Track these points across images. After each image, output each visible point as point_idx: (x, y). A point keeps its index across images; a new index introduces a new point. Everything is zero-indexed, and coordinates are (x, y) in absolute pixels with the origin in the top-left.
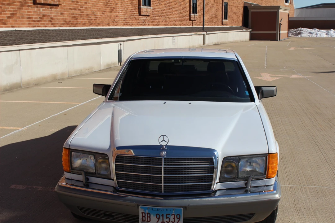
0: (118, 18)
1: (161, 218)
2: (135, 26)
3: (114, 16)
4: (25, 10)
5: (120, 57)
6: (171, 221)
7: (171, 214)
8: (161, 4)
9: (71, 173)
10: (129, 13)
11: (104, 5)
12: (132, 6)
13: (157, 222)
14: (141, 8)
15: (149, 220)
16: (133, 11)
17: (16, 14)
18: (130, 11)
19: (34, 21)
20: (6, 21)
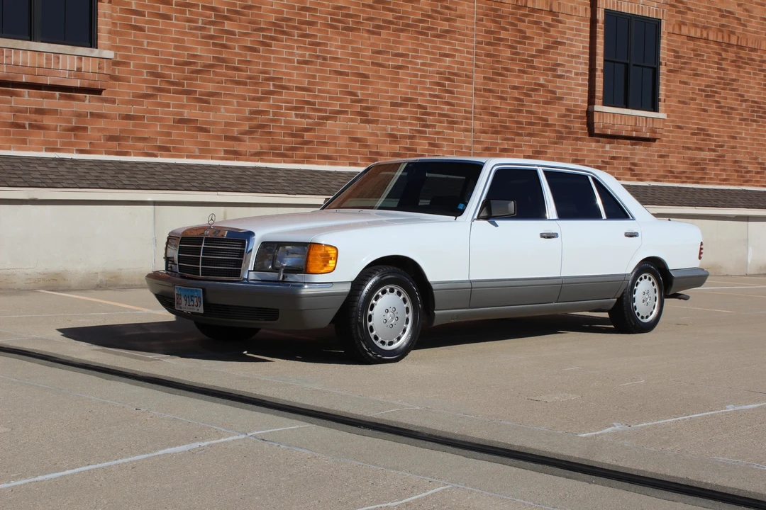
1: (188, 300)
4: (567, 146)
6: (195, 305)
7: (194, 297)
13: (186, 305)
15: (182, 304)
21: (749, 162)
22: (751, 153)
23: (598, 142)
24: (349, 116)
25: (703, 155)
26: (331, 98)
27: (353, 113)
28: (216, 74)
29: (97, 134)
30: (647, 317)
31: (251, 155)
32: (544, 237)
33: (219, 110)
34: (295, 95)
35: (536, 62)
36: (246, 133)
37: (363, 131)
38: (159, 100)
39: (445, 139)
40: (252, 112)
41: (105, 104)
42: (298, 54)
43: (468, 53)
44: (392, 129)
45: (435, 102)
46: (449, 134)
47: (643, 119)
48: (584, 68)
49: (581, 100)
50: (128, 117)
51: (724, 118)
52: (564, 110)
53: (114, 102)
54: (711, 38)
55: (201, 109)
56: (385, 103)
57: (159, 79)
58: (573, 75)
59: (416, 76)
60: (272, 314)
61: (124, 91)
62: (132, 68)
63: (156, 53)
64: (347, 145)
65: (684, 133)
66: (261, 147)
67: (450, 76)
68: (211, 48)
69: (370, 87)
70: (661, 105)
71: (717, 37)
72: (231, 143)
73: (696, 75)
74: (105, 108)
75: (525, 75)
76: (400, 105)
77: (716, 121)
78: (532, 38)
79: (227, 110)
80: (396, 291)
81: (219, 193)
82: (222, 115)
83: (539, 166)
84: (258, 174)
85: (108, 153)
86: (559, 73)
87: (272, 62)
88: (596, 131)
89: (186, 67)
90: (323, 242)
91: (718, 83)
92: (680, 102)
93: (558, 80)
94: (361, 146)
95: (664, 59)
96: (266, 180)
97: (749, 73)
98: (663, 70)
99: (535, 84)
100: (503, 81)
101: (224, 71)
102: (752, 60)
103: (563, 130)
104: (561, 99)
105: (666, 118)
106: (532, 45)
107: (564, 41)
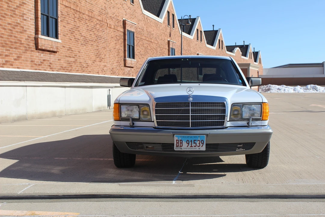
0: (106, 68)
1: (190, 143)
2: (121, 76)
3: (103, 66)
4: (28, 54)
5: (109, 102)
6: (197, 146)
7: (197, 140)
8: (144, 58)
9: (120, 121)
10: (116, 64)
11: (94, 55)
12: (119, 58)
13: (187, 147)
14: (126, 60)
15: (181, 145)
16: (119, 63)
17: (21, 57)
18: (117, 62)
19: (36, 64)
20: (13, 62)
21: (84, 63)
22: (84, 59)
23: (39, 52)
25: (71, 59)
35: (17, 12)
47: (54, 42)
48: (33, 17)
49: (31, 31)
51: (76, 43)
52: (27, 37)
54: (72, 7)
58: (29, 20)
65: (65, 49)
70: (59, 36)
73: (68, 23)
75: (13, 18)
77: (74, 44)
86: (25, 18)
88: (39, 47)
91: (74, 28)
92: (63, 35)
93: (24, 21)
95: (59, 15)
97: (82, 24)
98: (59, 20)
99: (17, 23)
100: (5, 20)
102: (83, 18)
103: (27, 46)
104: (26, 31)
105: (61, 42)
106: (15, 3)
107: (26, 3)
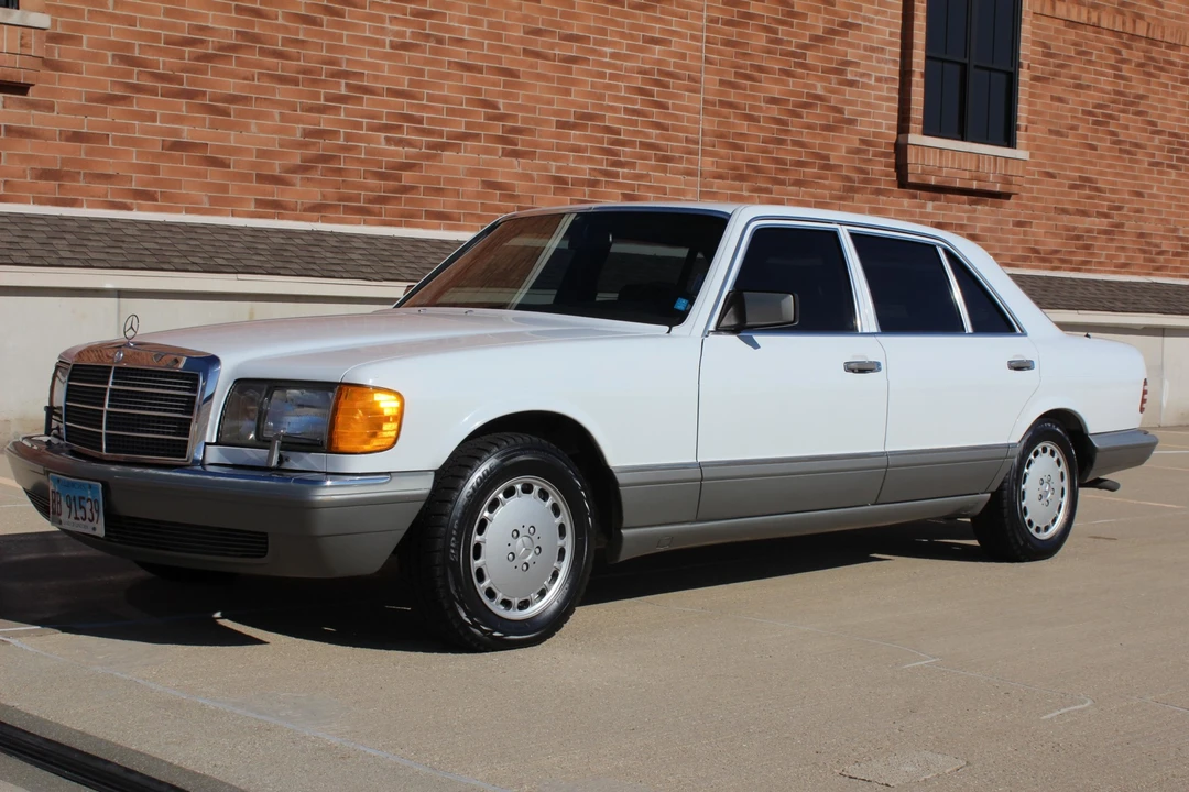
7: (86, 498)
13: (70, 517)
21: (1164, 237)
22: (1168, 222)
23: (915, 197)
24: (482, 144)
25: (1087, 222)
26: (451, 112)
27: (491, 138)
28: (241, 62)
29: (17, 166)
30: (1047, 529)
31: (305, 210)
32: (853, 371)
33: (246, 127)
34: (385, 104)
35: (811, 57)
36: (295, 170)
37: (507, 170)
38: (135, 108)
39: (650, 188)
40: (307, 133)
41: (33, 112)
42: (391, 31)
43: (693, 38)
44: (559, 169)
45: (634, 123)
46: (657, 179)
47: (990, 159)
48: (893, 71)
49: (884, 122)
50: (77, 137)
51: (1123, 160)
52: (858, 141)
53: (50, 107)
54: (1104, 24)
55: (213, 125)
56: (547, 122)
57: (136, 69)
58: (873, 82)
59: (601, 75)
60: (256, 543)
61: (68, 90)
62: (84, 47)
63: (131, 21)
64: (478, 195)
65: (1058, 185)
66: (324, 196)
67: (662, 78)
68: (233, 15)
69: (521, 92)
70: (1021, 137)
71: (1114, 23)
72: (268, 187)
73: (1079, 86)
74: (33, 119)
75: (791, 80)
76: (574, 126)
77: (1110, 166)
78: (804, 16)
79: (262, 129)
80: (536, 489)
81: (240, 276)
82: (253, 136)
83: (841, 223)
84: (316, 243)
85: (39, 201)
86: (849, 77)
87: (345, 43)
88: (911, 179)
89: (187, 49)
90: (370, 382)
91: (1114, 102)
92: (1051, 132)
93: (847, 88)
94: (505, 197)
95: (1026, 56)
96: (329, 255)
97: (1166, 86)
98: (1024, 76)
99: (809, 95)
100: (753, 88)
101: (257, 57)
102: (1172, 63)
103: (854, 175)
104: (852, 122)
105: (1027, 158)
106: (804, 27)
107: (859, 22)
